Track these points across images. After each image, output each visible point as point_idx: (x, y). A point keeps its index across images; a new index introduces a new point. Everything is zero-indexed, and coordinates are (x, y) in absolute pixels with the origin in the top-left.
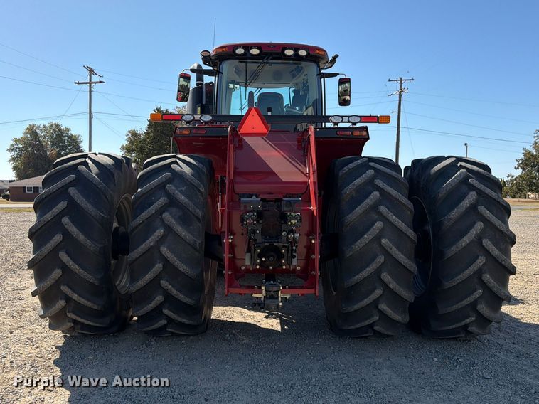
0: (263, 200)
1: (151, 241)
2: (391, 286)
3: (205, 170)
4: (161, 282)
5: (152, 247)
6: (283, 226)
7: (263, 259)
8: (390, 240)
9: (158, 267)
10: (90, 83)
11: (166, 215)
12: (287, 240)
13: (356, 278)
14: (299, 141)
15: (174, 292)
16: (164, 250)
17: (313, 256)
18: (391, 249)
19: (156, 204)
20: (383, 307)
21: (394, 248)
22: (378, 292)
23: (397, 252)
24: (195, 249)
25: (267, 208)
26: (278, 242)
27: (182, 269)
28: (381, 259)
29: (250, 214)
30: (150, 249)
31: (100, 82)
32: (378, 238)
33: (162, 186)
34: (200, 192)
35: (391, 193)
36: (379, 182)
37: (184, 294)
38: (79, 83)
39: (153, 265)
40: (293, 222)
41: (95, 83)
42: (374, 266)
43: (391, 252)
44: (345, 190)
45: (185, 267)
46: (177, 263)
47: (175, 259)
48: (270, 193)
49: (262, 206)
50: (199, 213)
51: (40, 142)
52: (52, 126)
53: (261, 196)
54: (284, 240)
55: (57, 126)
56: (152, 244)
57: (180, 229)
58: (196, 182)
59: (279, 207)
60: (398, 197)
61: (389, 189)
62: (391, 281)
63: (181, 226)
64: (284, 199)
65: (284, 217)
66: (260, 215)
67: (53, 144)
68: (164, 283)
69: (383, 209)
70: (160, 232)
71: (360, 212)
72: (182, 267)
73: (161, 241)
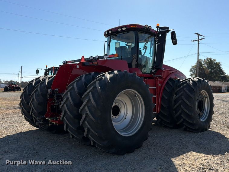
10: (198, 40)
31: (202, 39)
38: (194, 41)
41: (200, 40)
51: (202, 67)
55: (210, 59)
67: (208, 67)
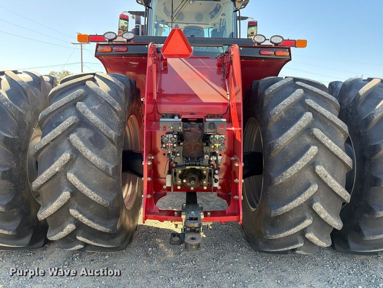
0: (184, 120)
1: (56, 167)
2: (322, 216)
3: (123, 87)
4: (70, 210)
5: (57, 172)
6: (206, 149)
7: (185, 181)
8: (325, 167)
9: (65, 195)
11: (73, 137)
12: (209, 163)
13: (285, 207)
14: (219, 65)
15: (86, 221)
16: (71, 176)
17: (236, 181)
18: (326, 177)
19: (63, 124)
20: (310, 236)
21: (329, 176)
22: (308, 222)
23: (333, 180)
24: (108, 174)
25: (189, 129)
26: (200, 165)
27: (92, 197)
28: (314, 188)
29: (170, 136)
30: (55, 175)
32: (312, 165)
33: (73, 104)
34: (115, 110)
35: (324, 113)
36: (310, 102)
37: (97, 223)
38: (74, 44)
39: (60, 193)
40: (217, 145)
42: (307, 195)
43: (325, 180)
44: (273, 111)
45: (96, 195)
46: (87, 191)
47: (84, 186)
48: (192, 114)
49: (184, 127)
50: (113, 133)
52: (64, 72)
53: (183, 117)
54: (206, 162)
56: (57, 170)
57: (89, 153)
58: (111, 100)
59: (202, 128)
60: (332, 119)
61: (322, 110)
62: (324, 211)
63: (91, 149)
64: (207, 120)
65: (206, 139)
66: (181, 137)
68: (73, 212)
69: (317, 132)
70: (66, 156)
71: (292, 135)
72: (93, 195)
73: (67, 166)
